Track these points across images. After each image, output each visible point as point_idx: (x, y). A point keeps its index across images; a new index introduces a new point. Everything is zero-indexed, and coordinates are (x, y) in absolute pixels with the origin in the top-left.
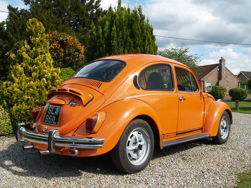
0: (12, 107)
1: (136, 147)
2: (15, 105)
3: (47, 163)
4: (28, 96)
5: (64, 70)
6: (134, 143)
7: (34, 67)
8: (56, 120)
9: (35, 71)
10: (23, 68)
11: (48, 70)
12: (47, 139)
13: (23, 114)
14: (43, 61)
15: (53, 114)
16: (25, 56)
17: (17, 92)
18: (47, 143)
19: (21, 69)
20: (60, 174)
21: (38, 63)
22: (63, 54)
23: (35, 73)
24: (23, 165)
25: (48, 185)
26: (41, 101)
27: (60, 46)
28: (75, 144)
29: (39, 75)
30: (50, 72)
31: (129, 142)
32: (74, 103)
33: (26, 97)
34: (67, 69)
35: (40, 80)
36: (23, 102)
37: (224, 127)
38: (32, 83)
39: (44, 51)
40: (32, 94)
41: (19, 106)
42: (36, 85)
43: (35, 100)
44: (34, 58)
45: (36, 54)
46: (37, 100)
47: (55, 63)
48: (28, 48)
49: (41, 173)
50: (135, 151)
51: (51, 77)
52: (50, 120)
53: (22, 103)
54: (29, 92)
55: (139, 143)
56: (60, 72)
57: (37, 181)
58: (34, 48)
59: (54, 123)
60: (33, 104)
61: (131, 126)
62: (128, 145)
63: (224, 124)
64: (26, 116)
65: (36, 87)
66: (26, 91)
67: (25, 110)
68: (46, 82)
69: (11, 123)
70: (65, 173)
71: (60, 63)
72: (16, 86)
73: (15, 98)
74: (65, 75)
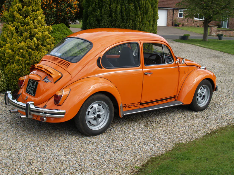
0: (6, 67)
1: (95, 116)
2: (8, 64)
3: (30, 122)
4: (19, 57)
5: (56, 26)
6: (94, 113)
7: (25, 28)
8: (34, 92)
9: (26, 31)
10: (14, 28)
11: (38, 29)
12: (25, 108)
13: (14, 74)
14: (35, 19)
15: (32, 86)
16: (17, 15)
17: (9, 53)
18: (25, 111)
19: (13, 29)
20: (37, 133)
21: (28, 22)
22: (55, 10)
23: (26, 34)
24: (11, 123)
25: (25, 141)
26: (30, 62)
27: (52, 1)
28: (44, 113)
29: (29, 34)
30: (40, 32)
31: (89, 112)
32: (47, 80)
33: (17, 58)
34: (60, 25)
35: (31, 40)
36: (15, 63)
37: (203, 95)
38: (22, 44)
39: (35, 8)
40: (22, 55)
41: (11, 66)
42: (27, 46)
43: (25, 61)
44: (25, 17)
45: (27, 13)
46: (27, 61)
47: (48, 18)
48: (20, 7)
49: (23, 131)
50: (95, 119)
51: (41, 36)
52: (30, 91)
53: (13, 63)
54: (19, 53)
55: (98, 113)
56: (52, 29)
57: (18, 137)
58: (25, 7)
59: (32, 94)
60: (23, 65)
61: (90, 100)
62: (88, 114)
63: (203, 92)
64: (17, 75)
65: (26, 47)
66: (17, 52)
67: (17, 70)
68: (36, 42)
69: (5, 81)
70: (41, 132)
71: (53, 18)
72: (8, 47)
73: (7, 59)
74: (56, 32)
